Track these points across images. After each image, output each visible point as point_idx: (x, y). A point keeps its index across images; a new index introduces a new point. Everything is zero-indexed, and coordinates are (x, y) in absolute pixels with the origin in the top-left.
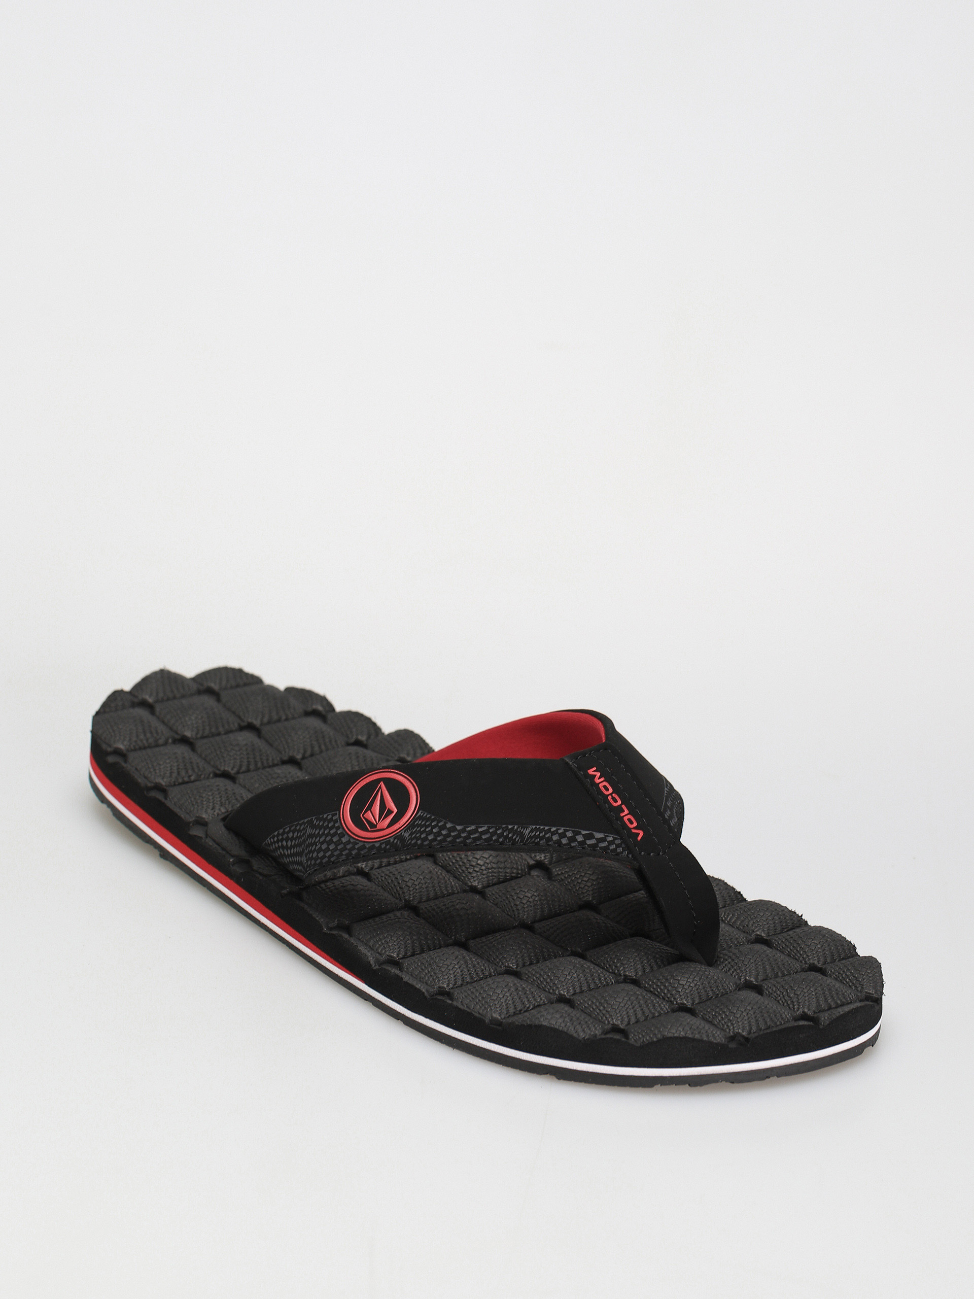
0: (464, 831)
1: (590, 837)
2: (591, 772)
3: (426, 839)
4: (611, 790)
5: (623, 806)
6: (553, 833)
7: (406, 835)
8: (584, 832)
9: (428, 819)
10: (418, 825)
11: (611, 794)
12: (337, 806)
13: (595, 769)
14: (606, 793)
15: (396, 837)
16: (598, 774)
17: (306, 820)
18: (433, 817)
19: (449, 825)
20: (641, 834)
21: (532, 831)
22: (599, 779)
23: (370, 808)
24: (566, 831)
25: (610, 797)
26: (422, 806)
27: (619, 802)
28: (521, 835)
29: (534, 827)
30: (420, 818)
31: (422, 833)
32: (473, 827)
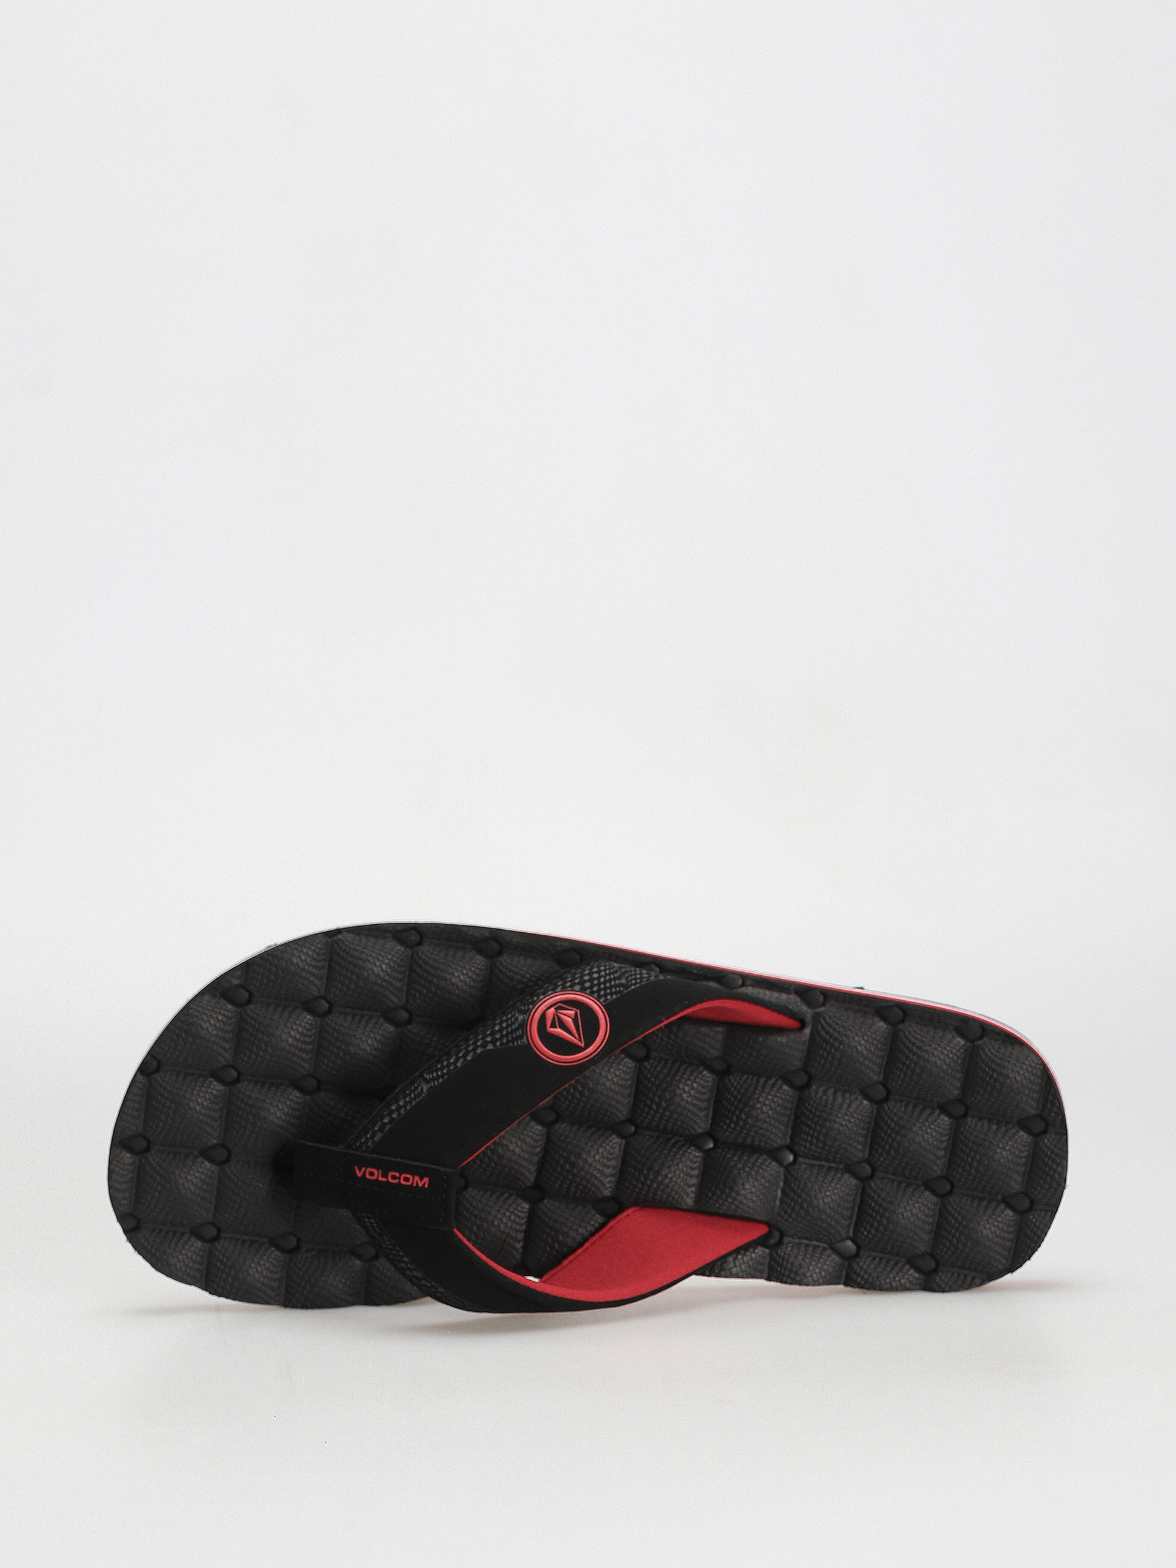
0: (474, 1050)
1: (381, 1130)
2: (426, 1180)
3: (500, 1024)
4: (402, 1182)
5: (385, 1180)
6: (406, 1103)
7: (521, 1018)
8: (388, 1126)
9: (513, 1041)
10: (517, 1029)
11: (399, 1178)
12: (608, 1008)
13: (426, 1186)
14: (403, 1176)
15: (530, 1011)
16: (420, 1185)
17: (633, 987)
18: (511, 1044)
19: (490, 1047)
20: (359, 1174)
21: (422, 1090)
22: (417, 1182)
23: (575, 1020)
24: (400, 1114)
25: (398, 1175)
26: (528, 1049)
27: (390, 1180)
28: (427, 1081)
29: (423, 1095)
30: (521, 1037)
31: (508, 1026)
32: (469, 1058)
